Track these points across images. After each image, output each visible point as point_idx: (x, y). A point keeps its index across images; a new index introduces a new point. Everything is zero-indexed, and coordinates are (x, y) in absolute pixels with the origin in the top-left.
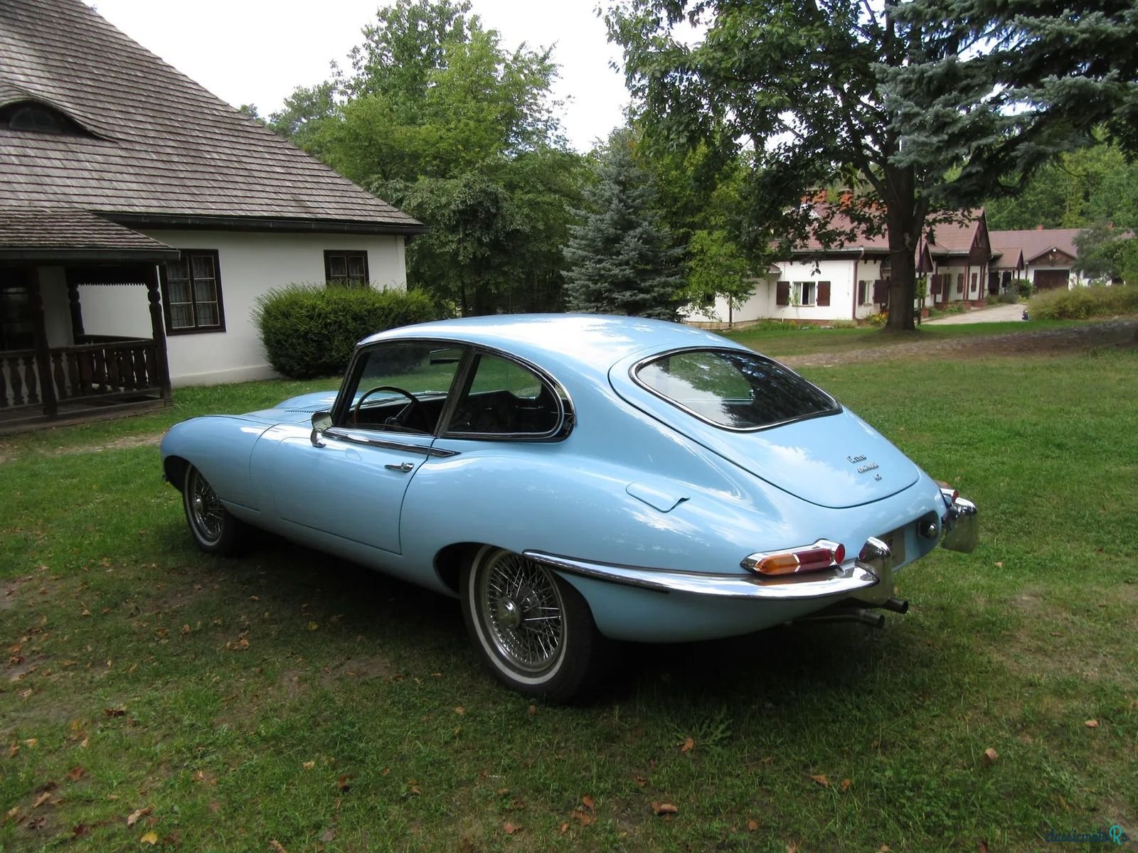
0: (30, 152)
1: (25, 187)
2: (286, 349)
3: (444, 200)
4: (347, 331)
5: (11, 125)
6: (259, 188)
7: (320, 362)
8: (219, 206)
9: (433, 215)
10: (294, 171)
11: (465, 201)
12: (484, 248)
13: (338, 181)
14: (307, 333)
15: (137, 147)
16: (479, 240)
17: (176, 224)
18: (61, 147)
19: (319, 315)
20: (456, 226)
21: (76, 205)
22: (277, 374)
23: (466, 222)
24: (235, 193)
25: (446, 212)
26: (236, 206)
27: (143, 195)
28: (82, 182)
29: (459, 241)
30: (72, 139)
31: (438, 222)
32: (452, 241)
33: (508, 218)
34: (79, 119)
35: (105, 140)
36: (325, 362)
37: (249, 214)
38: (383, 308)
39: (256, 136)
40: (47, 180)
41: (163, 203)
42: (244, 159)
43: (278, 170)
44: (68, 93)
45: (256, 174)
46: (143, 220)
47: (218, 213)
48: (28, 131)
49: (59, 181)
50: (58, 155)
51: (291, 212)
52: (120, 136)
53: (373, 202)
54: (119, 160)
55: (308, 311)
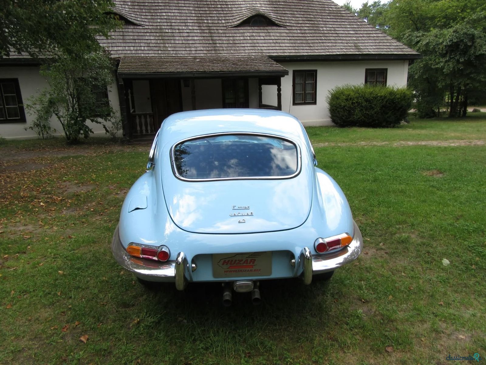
0: (254, 34)
1: (249, 48)
2: (336, 113)
3: (441, 41)
4: (362, 106)
5: (250, 24)
6: (340, 41)
7: (349, 120)
8: (319, 51)
9: (434, 48)
10: (359, 32)
11: (452, 40)
12: (460, 65)
13: (380, 35)
14: (344, 107)
15: (294, 28)
16: (458, 61)
17: (300, 60)
18: (266, 31)
19: (351, 99)
20: (446, 53)
21: (264, 54)
22: (333, 124)
23: (452, 51)
24: (328, 45)
25: (441, 47)
26: (327, 50)
27: (290, 48)
28: (269, 45)
29: (446, 62)
30: (270, 28)
31: (436, 52)
32: (442, 62)
33: (478, 47)
34: (273, 20)
35: (281, 27)
36: (351, 120)
37: (331, 53)
38: (381, 97)
39: (346, 18)
40: (257, 45)
41: (297, 51)
42: (337, 29)
43: (351, 32)
44: (274, 9)
45: (340, 35)
46: (287, 59)
47: (318, 54)
48: (256, 26)
49: (261, 45)
50: (264, 35)
51: (352, 51)
52: (288, 24)
53: (395, 44)
54: (285, 34)
55: (346, 97)
